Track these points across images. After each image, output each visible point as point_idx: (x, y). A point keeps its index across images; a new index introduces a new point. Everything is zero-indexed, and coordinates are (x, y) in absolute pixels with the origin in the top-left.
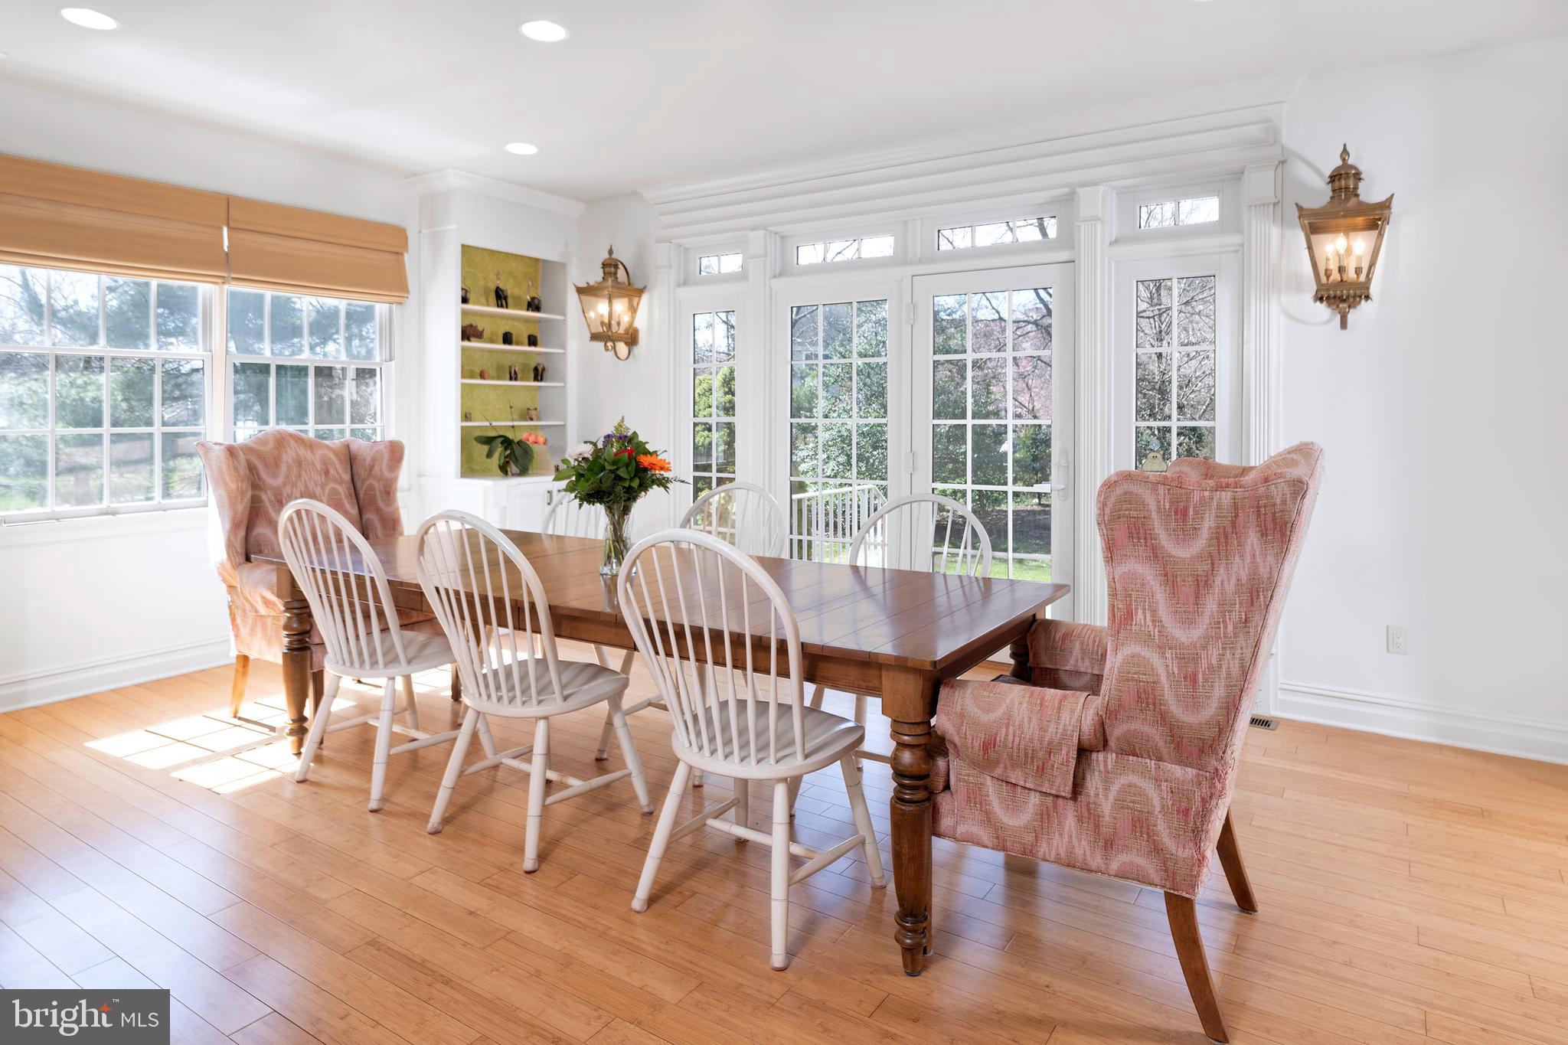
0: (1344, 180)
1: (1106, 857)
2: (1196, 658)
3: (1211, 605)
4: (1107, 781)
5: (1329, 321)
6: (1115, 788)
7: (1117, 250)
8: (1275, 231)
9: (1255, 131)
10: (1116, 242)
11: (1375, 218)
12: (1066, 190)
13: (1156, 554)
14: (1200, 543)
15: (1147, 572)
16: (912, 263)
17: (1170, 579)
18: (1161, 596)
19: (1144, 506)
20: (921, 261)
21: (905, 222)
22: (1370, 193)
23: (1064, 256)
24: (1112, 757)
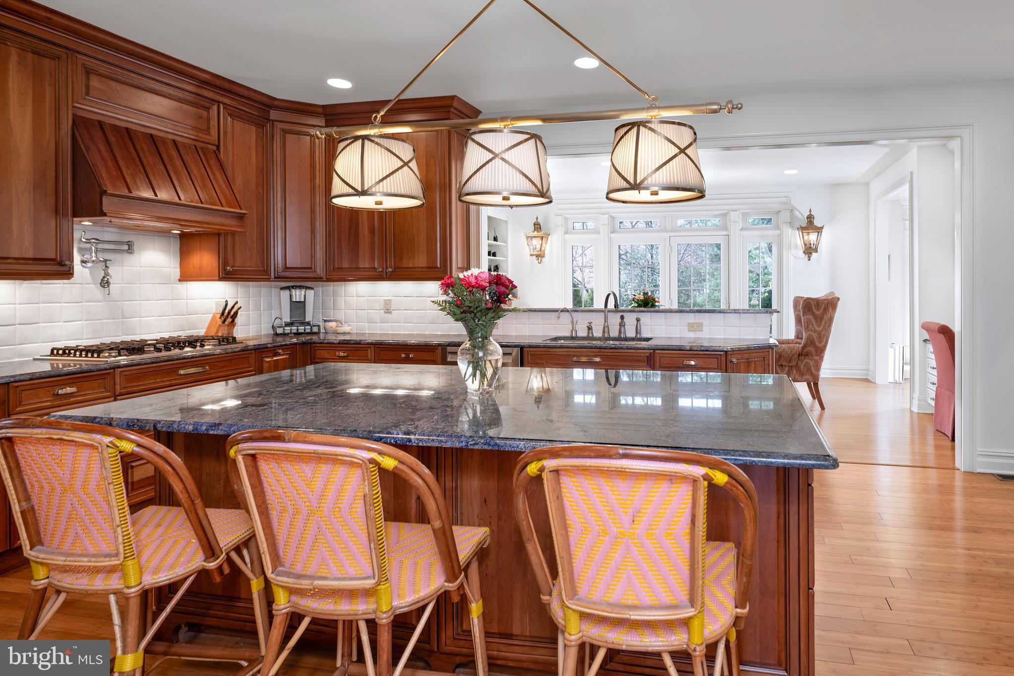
0: (810, 218)
1: (802, 378)
2: (821, 334)
3: (823, 323)
4: (802, 362)
5: (804, 258)
6: (803, 364)
7: (743, 233)
8: (790, 230)
9: (784, 199)
10: (742, 230)
11: (819, 230)
12: (726, 212)
13: (813, 314)
14: (821, 311)
15: (811, 317)
16: (668, 231)
17: (815, 318)
18: (814, 322)
19: (811, 304)
20: (672, 231)
21: (665, 217)
22: (817, 223)
23: (725, 233)
24: (803, 357)
